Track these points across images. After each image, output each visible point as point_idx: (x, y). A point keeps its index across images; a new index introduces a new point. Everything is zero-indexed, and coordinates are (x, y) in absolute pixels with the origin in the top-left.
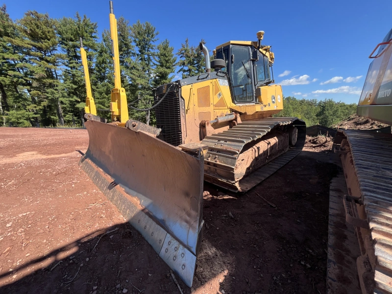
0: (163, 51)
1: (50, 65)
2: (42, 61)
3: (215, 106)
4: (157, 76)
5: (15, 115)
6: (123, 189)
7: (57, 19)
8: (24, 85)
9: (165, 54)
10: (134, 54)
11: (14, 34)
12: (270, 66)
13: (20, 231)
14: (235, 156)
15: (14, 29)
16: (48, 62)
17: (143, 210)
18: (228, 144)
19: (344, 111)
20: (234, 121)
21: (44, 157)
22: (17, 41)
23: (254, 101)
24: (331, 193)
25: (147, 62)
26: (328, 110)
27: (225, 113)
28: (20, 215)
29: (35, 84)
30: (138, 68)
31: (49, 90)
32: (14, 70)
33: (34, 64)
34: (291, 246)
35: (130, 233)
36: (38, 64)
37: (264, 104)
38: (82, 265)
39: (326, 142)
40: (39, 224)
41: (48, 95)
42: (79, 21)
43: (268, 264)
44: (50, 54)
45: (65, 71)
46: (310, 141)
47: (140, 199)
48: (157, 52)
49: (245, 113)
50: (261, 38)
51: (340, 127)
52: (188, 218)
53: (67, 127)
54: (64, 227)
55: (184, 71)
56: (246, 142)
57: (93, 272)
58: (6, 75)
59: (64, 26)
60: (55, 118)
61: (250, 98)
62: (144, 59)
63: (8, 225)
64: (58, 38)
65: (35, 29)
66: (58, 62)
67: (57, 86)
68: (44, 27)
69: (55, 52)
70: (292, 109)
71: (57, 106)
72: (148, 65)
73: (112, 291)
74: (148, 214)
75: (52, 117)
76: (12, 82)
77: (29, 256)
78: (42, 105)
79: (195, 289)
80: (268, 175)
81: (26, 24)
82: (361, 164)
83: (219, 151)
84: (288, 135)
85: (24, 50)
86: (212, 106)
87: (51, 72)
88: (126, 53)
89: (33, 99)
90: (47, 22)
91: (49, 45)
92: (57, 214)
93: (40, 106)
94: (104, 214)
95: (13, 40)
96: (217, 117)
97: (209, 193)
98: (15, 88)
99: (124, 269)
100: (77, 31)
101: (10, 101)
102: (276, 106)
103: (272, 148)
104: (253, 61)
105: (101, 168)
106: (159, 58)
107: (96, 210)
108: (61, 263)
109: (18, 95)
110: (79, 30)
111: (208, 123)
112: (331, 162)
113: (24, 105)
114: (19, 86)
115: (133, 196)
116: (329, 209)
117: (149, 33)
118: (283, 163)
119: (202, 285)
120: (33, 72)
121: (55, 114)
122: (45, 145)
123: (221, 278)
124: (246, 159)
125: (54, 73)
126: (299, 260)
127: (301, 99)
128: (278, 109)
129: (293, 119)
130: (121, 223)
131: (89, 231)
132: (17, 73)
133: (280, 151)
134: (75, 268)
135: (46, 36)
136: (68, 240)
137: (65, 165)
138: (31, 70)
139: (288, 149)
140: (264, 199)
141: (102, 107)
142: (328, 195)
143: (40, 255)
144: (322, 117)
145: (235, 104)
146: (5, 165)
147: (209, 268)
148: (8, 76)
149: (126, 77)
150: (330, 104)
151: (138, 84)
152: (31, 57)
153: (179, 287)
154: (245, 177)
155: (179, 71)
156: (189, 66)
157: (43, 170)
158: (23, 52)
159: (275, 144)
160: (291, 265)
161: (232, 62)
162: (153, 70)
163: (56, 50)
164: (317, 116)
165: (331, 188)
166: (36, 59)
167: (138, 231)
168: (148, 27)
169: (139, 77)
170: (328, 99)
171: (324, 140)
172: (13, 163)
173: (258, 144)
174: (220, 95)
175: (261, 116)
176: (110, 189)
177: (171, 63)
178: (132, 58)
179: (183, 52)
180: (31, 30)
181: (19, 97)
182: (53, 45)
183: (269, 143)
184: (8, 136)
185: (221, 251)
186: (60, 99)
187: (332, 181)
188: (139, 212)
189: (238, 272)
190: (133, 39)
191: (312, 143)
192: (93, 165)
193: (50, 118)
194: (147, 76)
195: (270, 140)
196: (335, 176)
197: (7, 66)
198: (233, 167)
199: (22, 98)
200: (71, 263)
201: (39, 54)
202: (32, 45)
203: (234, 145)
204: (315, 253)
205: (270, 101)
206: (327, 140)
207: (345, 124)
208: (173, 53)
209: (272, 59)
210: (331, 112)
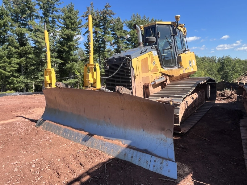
0: (68, 14)
3: (152, 71)
4: (62, 38)
6: (102, 137)
9: (70, 17)
10: (37, 17)
12: (184, 38)
14: (178, 107)
19: (241, 66)
20: (165, 82)
23: (177, 65)
24: (241, 128)
25: (52, 24)
26: (227, 66)
27: (158, 77)
37: (185, 68)
38: (106, 178)
39: (232, 94)
46: (219, 95)
47: (121, 141)
49: (173, 76)
50: (179, 20)
51: (240, 82)
56: (183, 97)
62: (49, 21)
72: (53, 27)
74: (132, 148)
80: (196, 122)
84: (204, 90)
86: (150, 71)
88: (29, 16)
96: (154, 80)
102: (192, 69)
103: (195, 101)
104: (173, 36)
106: (64, 20)
108: (92, 179)
111: (150, 85)
112: (237, 109)
115: (113, 140)
116: (242, 137)
126: (230, 162)
128: (194, 70)
129: (207, 78)
133: (200, 103)
139: (205, 102)
140: (199, 136)
141: (3, 72)
142: (239, 130)
144: (223, 72)
145: (163, 68)
149: (29, 40)
159: (197, 98)
160: (226, 165)
161: (159, 37)
162: (57, 32)
164: (218, 71)
165: (240, 125)
170: (225, 56)
171: (230, 93)
173: (186, 99)
174: (154, 63)
175: (182, 77)
178: (35, 20)
183: (193, 98)
187: (240, 121)
190: (37, 2)
191: (221, 96)
195: (193, 95)
196: (242, 118)
198: (178, 114)
203: (176, 100)
204: (238, 159)
205: (188, 65)
206: (232, 93)
207: (243, 79)
208: (78, 16)
209: (185, 32)
210: (230, 68)
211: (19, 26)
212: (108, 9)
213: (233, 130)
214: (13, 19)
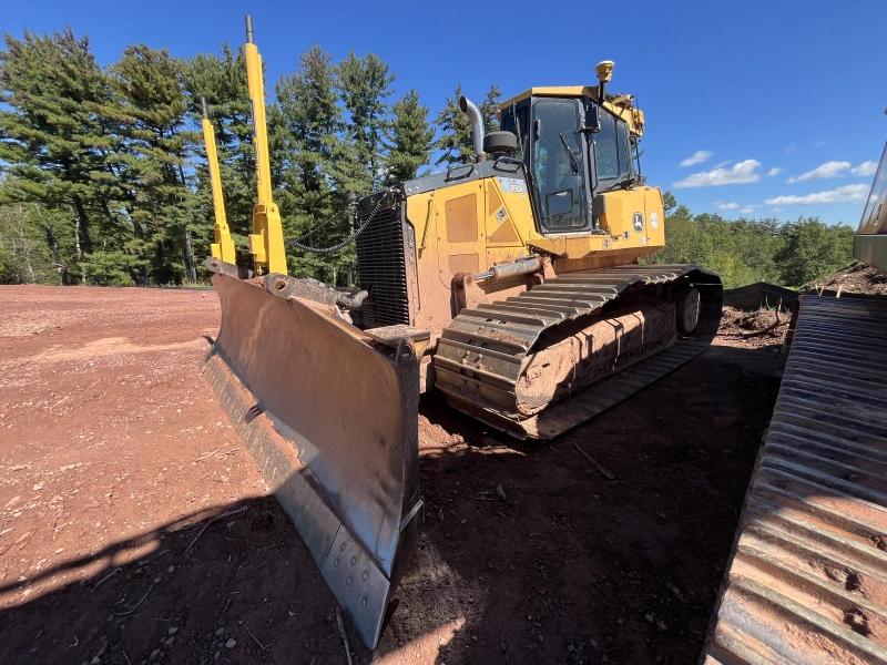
0: (404, 118)
1: (171, 156)
2: (155, 149)
3: (491, 239)
4: (391, 172)
5: (102, 261)
6: (272, 423)
7: (184, 58)
8: (119, 199)
9: (408, 124)
10: (341, 126)
11: (102, 96)
12: (632, 143)
13: (54, 500)
14: (518, 356)
15: (103, 85)
16: (166, 149)
17: (302, 471)
18: (507, 329)
19: (849, 247)
20: (538, 275)
21: (137, 349)
22: (108, 110)
23: (590, 226)
25: (369, 143)
26: (805, 245)
27: (516, 256)
28: (63, 469)
29: (142, 197)
30: (350, 156)
31: (167, 209)
32: (101, 169)
33: (141, 156)
34: (630, 575)
35: (271, 518)
36: (147, 154)
37: (614, 233)
38: (157, 580)
39: (777, 324)
40: (93, 488)
41: (166, 219)
42: (230, 60)
43: (563, 613)
44: (170, 133)
45: (199, 168)
46: (737, 322)
47: (299, 446)
48: (392, 119)
49: (565, 256)
50: (607, 78)
51: (829, 288)
52: (383, 494)
53: (203, 285)
54: (141, 497)
55: (452, 160)
56: (547, 323)
57: (177, 597)
58: (86, 180)
59: (199, 72)
60: (180, 266)
61: (579, 219)
62: (364, 135)
63: (36, 487)
64: (186, 99)
65: (141, 83)
66: (186, 150)
67: (184, 200)
68: (159, 77)
69: (180, 129)
70: (710, 244)
71: (183, 241)
72: (371, 149)
73: (206, 641)
74: (310, 479)
75: (175, 265)
76: (98, 193)
77: (62, 551)
78: (154, 240)
79: (382, 655)
80: (612, 403)
81: (126, 72)
82: (794, 385)
83: (486, 343)
84: (673, 306)
85: (122, 127)
86: (482, 239)
87: (173, 170)
88: (324, 125)
89: (138, 228)
90: (166, 67)
91: (168, 114)
92: (133, 469)
93: (151, 241)
94: (227, 474)
95: (101, 107)
96: (495, 264)
97: (462, 439)
98: (104, 205)
99: (240, 597)
100: (224, 83)
101: (94, 231)
102: (645, 239)
103: (627, 337)
104: (588, 133)
105: (238, 375)
106: (396, 132)
107: (211, 465)
108: (119, 572)
109: (108, 220)
110: (230, 80)
111: (469, 281)
113: (119, 240)
114: (111, 201)
115: (288, 438)
117: (374, 79)
118: (656, 374)
119: (400, 647)
120: (137, 172)
121: (180, 258)
122: (145, 324)
123: (444, 637)
124: (554, 364)
125: (178, 173)
126: (641, 610)
127: (735, 219)
128: (651, 244)
129: (688, 269)
130: (258, 495)
131: (190, 508)
132: (107, 175)
133: (650, 345)
134: (144, 585)
135: (163, 95)
136: (145, 526)
137: (172, 368)
138: (134, 168)
139: (674, 340)
140: (591, 459)
143: (83, 552)
144: (789, 262)
145: (542, 234)
146: (59, 363)
147: (424, 609)
148: (90, 182)
149: (323, 177)
150: (814, 230)
151: (348, 192)
152: (135, 141)
153: (347, 646)
154: (552, 404)
155: (441, 161)
156: (463, 148)
157: (127, 376)
158: (119, 132)
159: (637, 330)
160: (620, 621)
161: (536, 137)
162: (382, 159)
163: (183, 123)
164: (776, 259)
166: (144, 144)
167: (287, 516)
168: (372, 65)
169: (352, 175)
170: (806, 218)
171: (772, 320)
172: (74, 361)
173: (591, 328)
174: (502, 214)
175: (609, 261)
176: (248, 423)
177: (422, 142)
178: (338, 134)
179: (450, 116)
180: (134, 84)
181: (111, 225)
182: (177, 114)
183: (620, 327)
184: (81, 305)
185: (460, 574)
186: (191, 227)
188: (294, 475)
189: (487, 625)
190: (341, 93)
191: (741, 327)
192: (225, 368)
193: (170, 266)
194: (370, 173)
195: (622, 319)
197: (88, 161)
198: (513, 382)
199: (115, 226)
200: (138, 574)
201: (149, 133)
202: (135, 115)
203: (520, 331)
204: (686, 597)
205: (628, 226)
206: (778, 321)
207: (843, 281)
208: (427, 120)
209: (638, 125)
210: (814, 250)
211: (305, 148)
212: (495, 100)
213: (729, 455)
214: (294, 134)
